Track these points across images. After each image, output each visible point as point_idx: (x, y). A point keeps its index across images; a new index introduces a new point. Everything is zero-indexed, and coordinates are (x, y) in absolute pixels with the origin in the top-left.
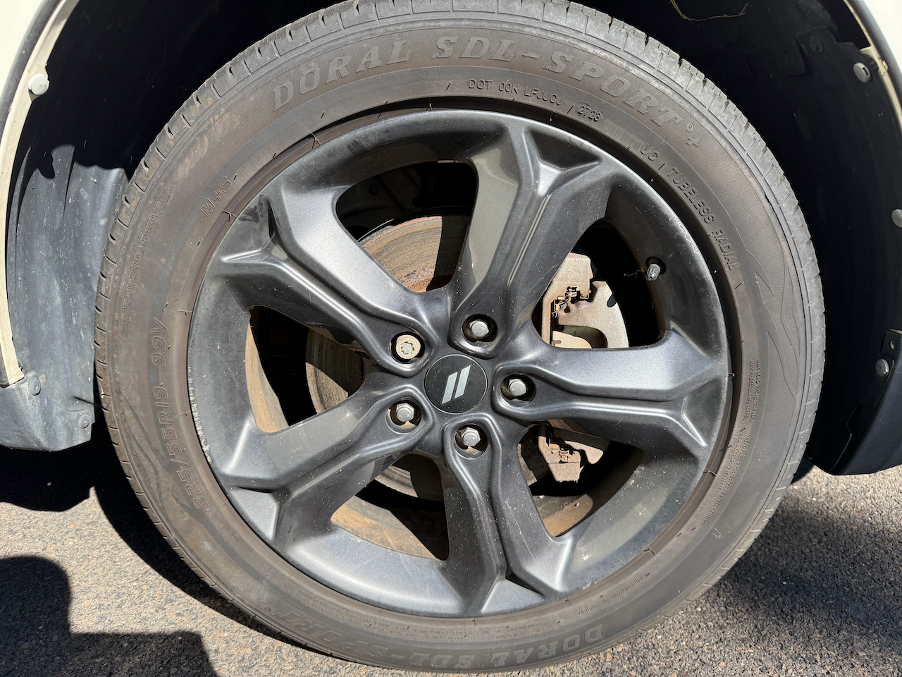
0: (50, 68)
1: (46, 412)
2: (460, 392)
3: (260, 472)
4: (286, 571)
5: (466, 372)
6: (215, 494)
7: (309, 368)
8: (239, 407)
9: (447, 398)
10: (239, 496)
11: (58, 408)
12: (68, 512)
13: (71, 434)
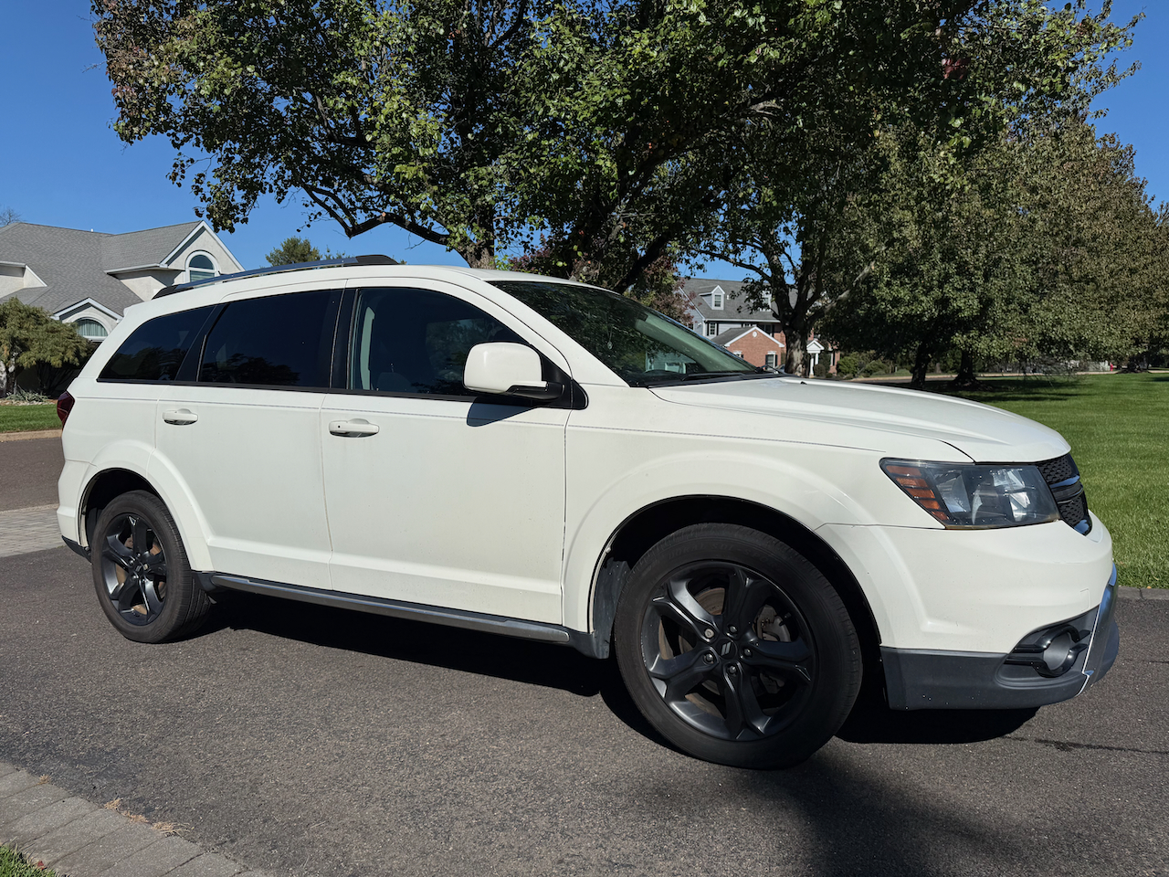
0: (611, 547)
1: (597, 644)
2: (727, 652)
3: (660, 673)
4: (668, 711)
5: (729, 644)
6: (647, 679)
7: (680, 637)
8: (655, 649)
9: (723, 654)
10: (654, 680)
11: (600, 644)
12: (592, 697)
13: (603, 654)
